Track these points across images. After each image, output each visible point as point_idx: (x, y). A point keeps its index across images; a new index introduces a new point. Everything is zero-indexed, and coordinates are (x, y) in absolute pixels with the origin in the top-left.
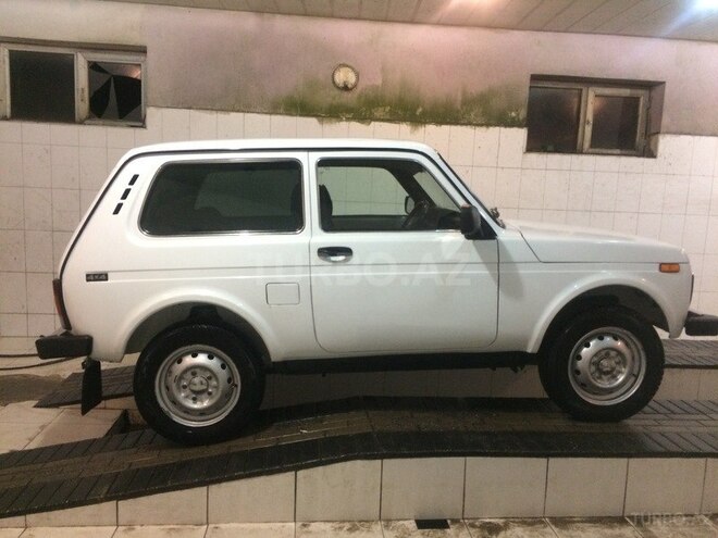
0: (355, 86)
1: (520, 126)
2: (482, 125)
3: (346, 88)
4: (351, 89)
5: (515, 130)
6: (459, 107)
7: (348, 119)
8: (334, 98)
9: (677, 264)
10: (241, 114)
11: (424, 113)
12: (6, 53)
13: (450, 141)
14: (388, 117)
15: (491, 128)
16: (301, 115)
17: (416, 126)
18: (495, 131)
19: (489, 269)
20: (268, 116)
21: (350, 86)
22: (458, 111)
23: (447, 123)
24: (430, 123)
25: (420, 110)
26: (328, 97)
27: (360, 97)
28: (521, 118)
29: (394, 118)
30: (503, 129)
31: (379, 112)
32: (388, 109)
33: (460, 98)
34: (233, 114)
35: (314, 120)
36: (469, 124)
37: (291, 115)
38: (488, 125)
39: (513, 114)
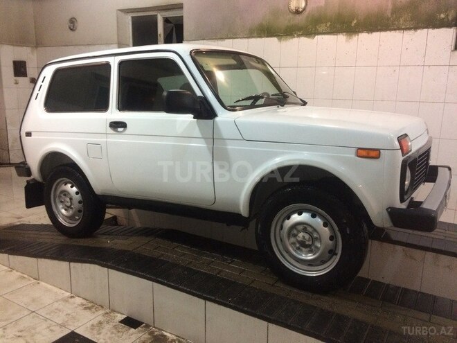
0: (304, 9)
1: (449, 25)
2: (409, 29)
3: (297, 12)
4: (301, 12)
5: (443, 30)
6: (389, 15)
7: (299, 36)
8: (289, 21)
9: (378, 150)
10: (231, 40)
11: (357, 24)
12: (130, 18)
13: (380, 45)
14: (328, 31)
15: (419, 31)
16: (268, 37)
17: (351, 35)
18: (422, 33)
19: (207, 143)
20: (247, 40)
21: (301, 10)
22: (388, 19)
23: (378, 31)
24: (362, 32)
25: (355, 22)
26: (285, 21)
27: (307, 17)
28: (450, 18)
29: (333, 31)
30: (430, 30)
31: (321, 28)
32: (329, 24)
33: (390, 7)
34: (227, 40)
35: (275, 39)
36: (399, 29)
37: (261, 37)
38: (416, 28)
39: (442, 16)
